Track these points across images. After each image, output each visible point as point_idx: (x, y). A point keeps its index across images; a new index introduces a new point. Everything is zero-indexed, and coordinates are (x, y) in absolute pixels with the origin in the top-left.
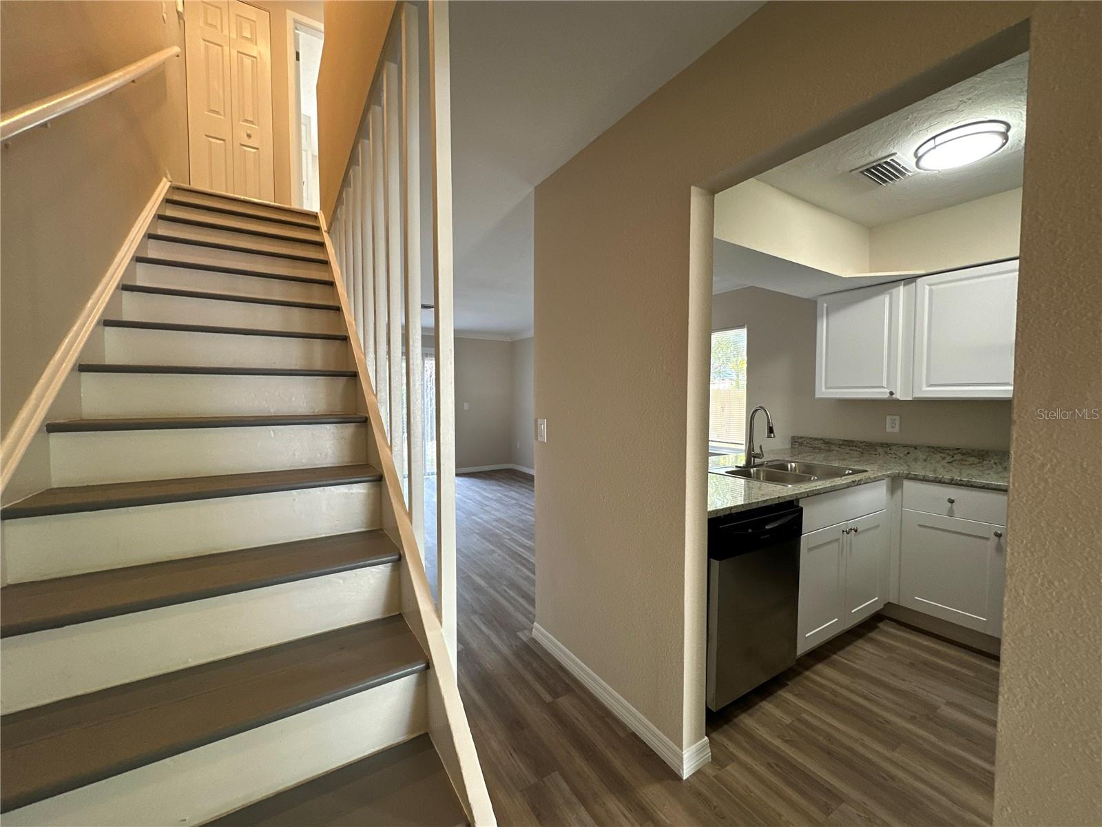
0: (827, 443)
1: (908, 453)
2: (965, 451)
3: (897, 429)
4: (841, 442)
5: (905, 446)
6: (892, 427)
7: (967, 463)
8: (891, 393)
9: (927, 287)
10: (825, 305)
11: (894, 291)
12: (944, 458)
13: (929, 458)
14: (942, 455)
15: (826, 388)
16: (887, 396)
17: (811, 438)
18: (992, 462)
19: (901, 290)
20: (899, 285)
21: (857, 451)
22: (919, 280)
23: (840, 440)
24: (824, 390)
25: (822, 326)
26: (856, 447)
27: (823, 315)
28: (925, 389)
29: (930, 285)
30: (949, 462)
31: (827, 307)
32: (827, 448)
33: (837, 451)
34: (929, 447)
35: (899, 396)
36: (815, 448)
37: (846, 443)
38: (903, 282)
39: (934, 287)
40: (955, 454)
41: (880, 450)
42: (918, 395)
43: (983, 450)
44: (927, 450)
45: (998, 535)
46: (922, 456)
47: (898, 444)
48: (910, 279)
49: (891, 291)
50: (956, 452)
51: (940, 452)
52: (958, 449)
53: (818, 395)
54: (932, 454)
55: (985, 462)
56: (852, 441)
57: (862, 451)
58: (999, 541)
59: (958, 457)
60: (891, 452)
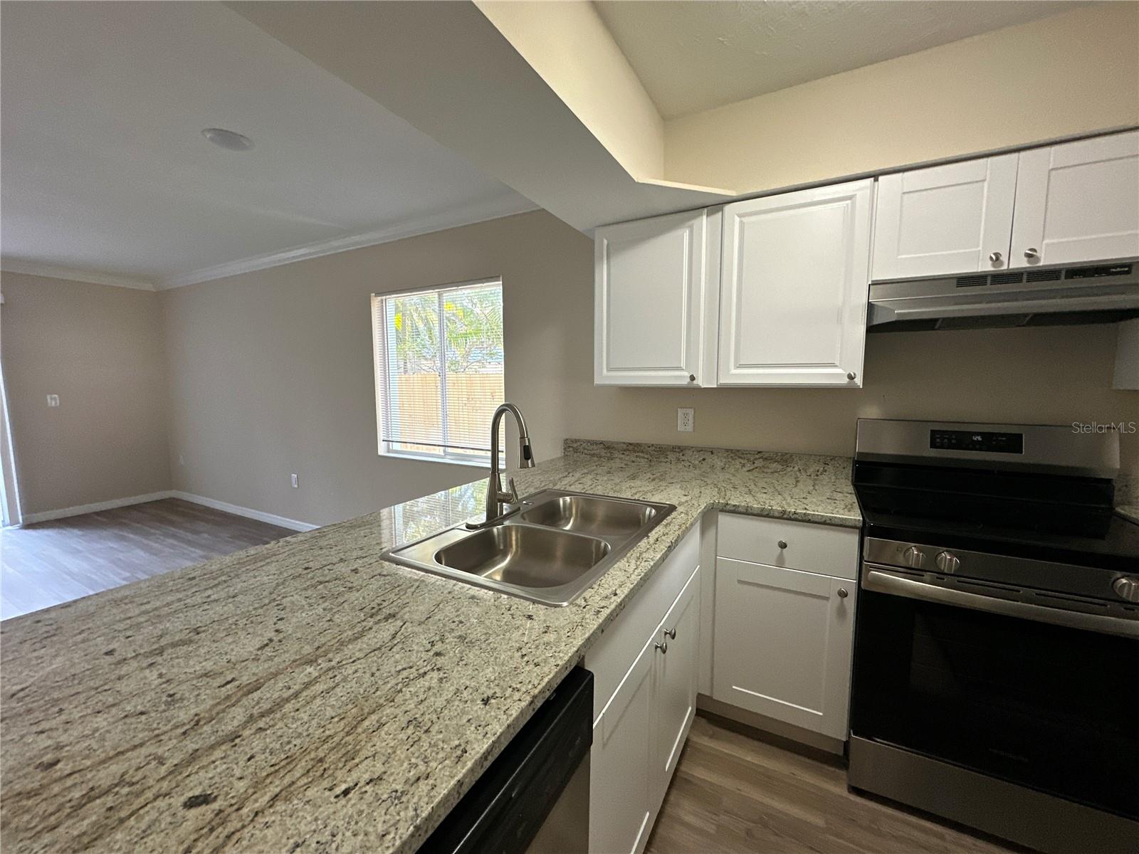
0: (608, 448)
1: (704, 459)
2: (767, 455)
3: (690, 428)
4: (625, 446)
5: (700, 450)
6: (684, 425)
7: (770, 471)
8: (692, 378)
9: (737, 219)
10: (605, 242)
11: (695, 222)
12: (744, 465)
13: (727, 466)
14: (740, 460)
15: (609, 370)
16: (685, 382)
17: (589, 441)
18: (796, 469)
19: (704, 223)
20: (702, 215)
21: (643, 458)
22: (727, 208)
23: (624, 443)
24: (605, 375)
25: (602, 275)
26: (643, 452)
27: (602, 258)
28: (734, 371)
29: (740, 216)
30: (749, 471)
31: (608, 245)
32: (609, 455)
33: (621, 459)
34: (727, 450)
35: (701, 382)
36: (593, 455)
37: (631, 447)
38: (706, 210)
39: (745, 220)
40: (756, 459)
41: (671, 456)
42: (725, 380)
43: (786, 454)
44: (725, 455)
45: (843, 595)
46: (719, 464)
47: (692, 447)
48: (716, 206)
49: (691, 223)
50: (757, 456)
51: (739, 457)
52: (759, 452)
53: (597, 381)
54: (730, 460)
55: (789, 469)
56: (638, 445)
57: (650, 458)
58: (842, 602)
59: (759, 463)
60: (684, 458)
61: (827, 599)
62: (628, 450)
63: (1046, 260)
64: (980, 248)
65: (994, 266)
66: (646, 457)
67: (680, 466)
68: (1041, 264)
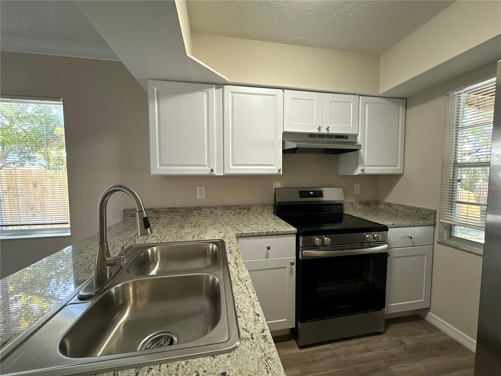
0: (156, 212)
1: (212, 212)
2: (241, 207)
3: (204, 197)
4: (167, 210)
5: (210, 208)
6: (201, 196)
7: (242, 214)
8: (212, 171)
9: (230, 94)
10: (156, 89)
11: (210, 90)
12: (231, 213)
13: (223, 214)
14: (229, 210)
15: (160, 166)
16: (207, 172)
18: (253, 211)
19: (214, 92)
20: (213, 87)
21: (179, 215)
22: (226, 87)
24: (157, 169)
25: (154, 108)
26: (178, 212)
27: (154, 98)
28: (231, 167)
29: (232, 92)
30: (233, 215)
31: (157, 91)
32: (156, 216)
33: (165, 217)
34: (223, 206)
35: (216, 173)
37: (171, 210)
38: (215, 85)
39: (234, 95)
40: (236, 209)
41: (195, 212)
42: (228, 172)
43: (249, 205)
44: (222, 209)
45: (292, 264)
46: (219, 213)
47: (206, 207)
48: (220, 84)
49: (208, 90)
50: (237, 208)
51: (229, 209)
52: (238, 206)
53: (153, 172)
54: (225, 211)
55: (250, 212)
56: (175, 208)
57: (183, 215)
58: (291, 267)
59: (238, 211)
60: (201, 213)
61: (286, 267)
62: (169, 212)
63: (332, 131)
64: (315, 124)
65: (319, 131)
66: (180, 214)
67: (200, 217)
68: (330, 132)
